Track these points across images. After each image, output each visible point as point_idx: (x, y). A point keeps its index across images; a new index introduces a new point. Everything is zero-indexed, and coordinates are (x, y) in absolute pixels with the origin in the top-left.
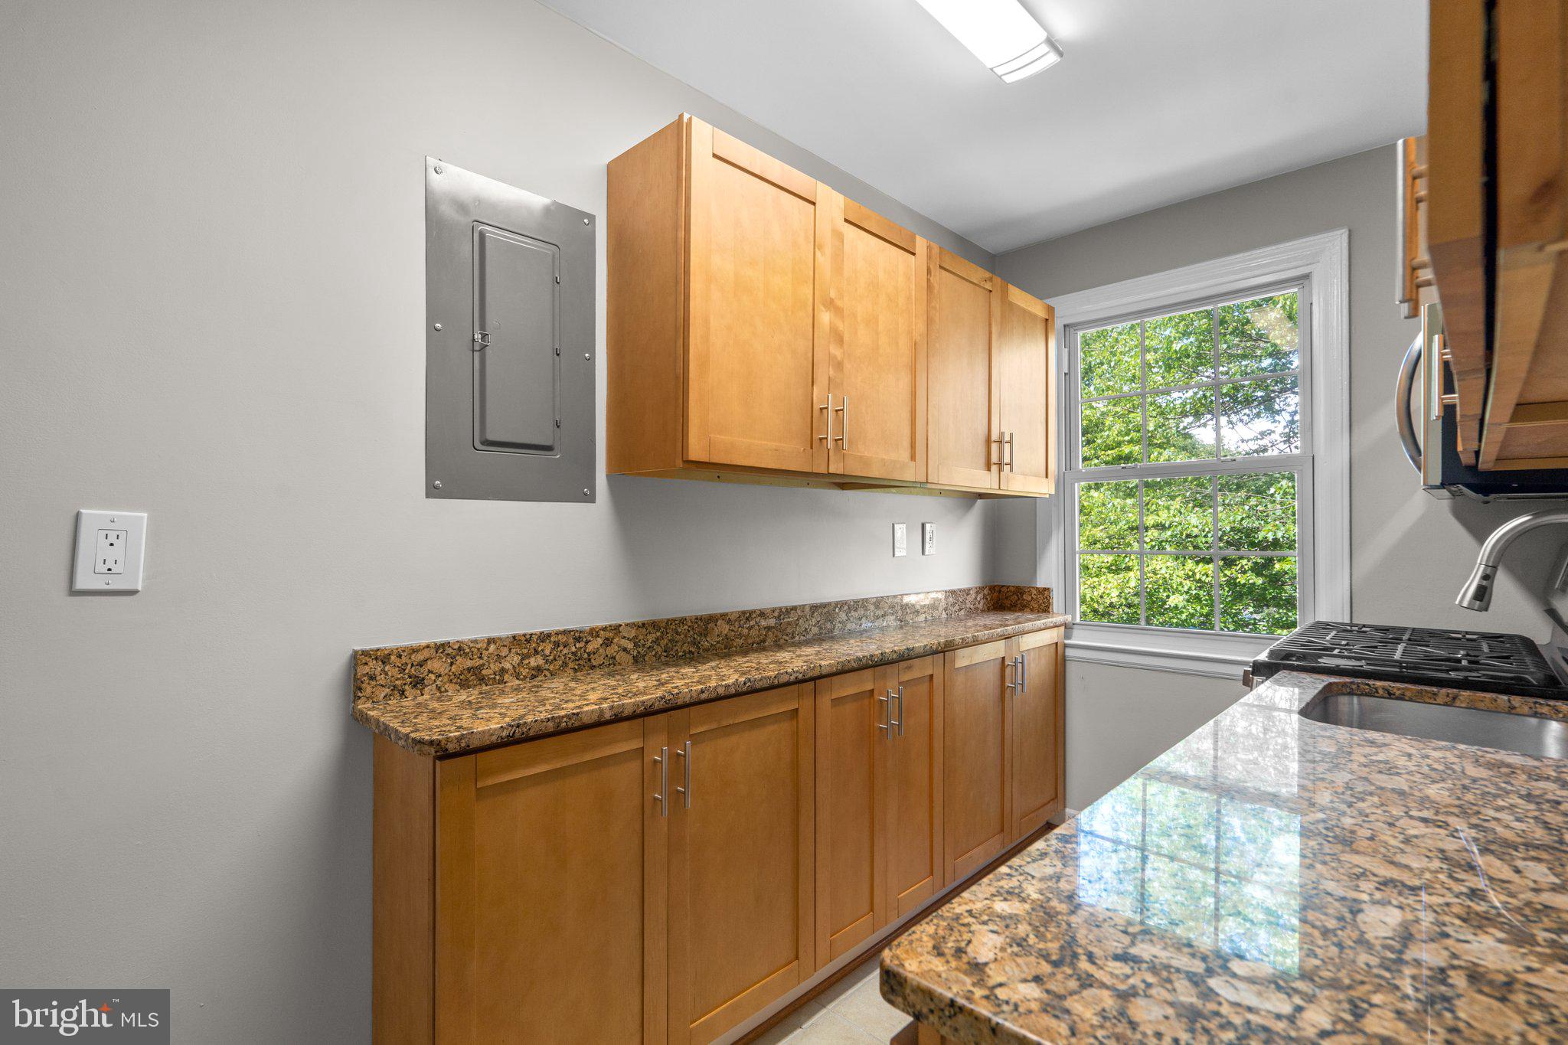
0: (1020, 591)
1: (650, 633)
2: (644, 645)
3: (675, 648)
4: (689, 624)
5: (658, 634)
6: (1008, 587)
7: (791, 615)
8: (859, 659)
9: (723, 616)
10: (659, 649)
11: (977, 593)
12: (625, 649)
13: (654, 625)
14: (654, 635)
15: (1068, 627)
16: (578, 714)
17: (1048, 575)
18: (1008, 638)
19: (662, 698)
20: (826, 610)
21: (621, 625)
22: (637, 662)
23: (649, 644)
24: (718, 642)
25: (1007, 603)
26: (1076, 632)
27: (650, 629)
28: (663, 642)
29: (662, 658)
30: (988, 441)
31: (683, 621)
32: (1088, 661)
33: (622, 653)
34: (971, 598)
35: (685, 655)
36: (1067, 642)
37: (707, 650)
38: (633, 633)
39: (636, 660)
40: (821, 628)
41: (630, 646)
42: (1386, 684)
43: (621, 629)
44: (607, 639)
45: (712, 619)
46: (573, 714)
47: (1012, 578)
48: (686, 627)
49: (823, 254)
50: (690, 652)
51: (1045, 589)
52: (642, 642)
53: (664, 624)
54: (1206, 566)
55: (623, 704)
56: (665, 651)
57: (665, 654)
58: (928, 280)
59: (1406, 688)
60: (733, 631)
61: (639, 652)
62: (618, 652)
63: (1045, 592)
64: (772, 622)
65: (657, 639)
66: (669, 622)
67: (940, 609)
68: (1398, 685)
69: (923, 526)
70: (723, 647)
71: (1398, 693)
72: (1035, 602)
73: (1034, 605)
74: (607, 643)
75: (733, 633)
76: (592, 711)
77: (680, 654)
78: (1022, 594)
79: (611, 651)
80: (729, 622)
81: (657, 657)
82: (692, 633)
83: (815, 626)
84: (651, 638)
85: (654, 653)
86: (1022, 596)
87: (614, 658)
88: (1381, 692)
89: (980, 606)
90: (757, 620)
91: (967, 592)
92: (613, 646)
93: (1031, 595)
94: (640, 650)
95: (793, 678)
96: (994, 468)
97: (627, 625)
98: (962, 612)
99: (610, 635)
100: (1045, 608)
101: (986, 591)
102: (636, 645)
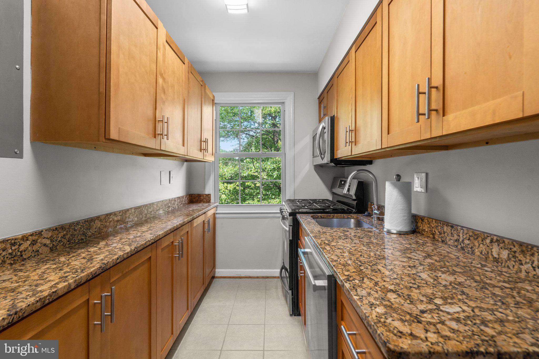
0: (199, 196)
1: (60, 232)
2: (56, 240)
3: (74, 239)
4: (82, 224)
5: (65, 232)
6: (195, 194)
7: (127, 214)
8: (171, 229)
9: (98, 218)
10: (65, 241)
11: (186, 197)
12: (45, 245)
13: (62, 228)
14: (62, 234)
15: (217, 207)
16: (56, 292)
17: (209, 190)
18: (205, 213)
19: (100, 268)
20: (140, 209)
21: (42, 231)
22: (52, 250)
23: (59, 239)
24: (95, 232)
25: (195, 200)
26: (218, 208)
27: (60, 230)
28: (67, 237)
29: (67, 246)
30: (201, 141)
31: (78, 223)
32: (223, 218)
33: (43, 247)
34: (184, 199)
35: (79, 241)
36: (216, 212)
37: (90, 237)
38: (50, 234)
39: (51, 250)
40: (138, 218)
41: (48, 242)
42: (320, 215)
43: (42, 233)
44: (34, 241)
45: (92, 220)
46: (53, 292)
47: (196, 191)
48: (80, 226)
49: (160, 52)
50: (82, 239)
51: (209, 194)
52: (55, 239)
53: (68, 227)
54: (231, 185)
55: (81, 277)
56: (68, 241)
57: (68, 243)
58: (188, 76)
59: (325, 215)
60: (102, 225)
61: (53, 245)
62: (40, 247)
63: (209, 196)
64: (119, 218)
65: (64, 235)
66: (71, 224)
67: (176, 204)
68: (322, 214)
69: (170, 172)
70: (97, 233)
71: (323, 217)
72: (206, 199)
73: (205, 200)
74: (34, 243)
75: (102, 226)
76: (64, 287)
77: (77, 241)
78: (200, 196)
79: (35, 247)
80: (101, 221)
81: (64, 245)
82: (82, 229)
83: (136, 217)
84: (60, 235)
85: (62, 243)
86: (200, 197)
87: (38, 251)
88: (319, 217)
89: (186, 202)
90: (113, 218)
91: (183, 197)
92: (37, 244)
93: (203, 197)
94: (54, 243)
95: (151, 243)
96: (202, 151)
97: (46, 230)
98: (182, 205)
99: (34, 238)
100: (209, 201)
101: (188, 197)
102: (52, 241)
